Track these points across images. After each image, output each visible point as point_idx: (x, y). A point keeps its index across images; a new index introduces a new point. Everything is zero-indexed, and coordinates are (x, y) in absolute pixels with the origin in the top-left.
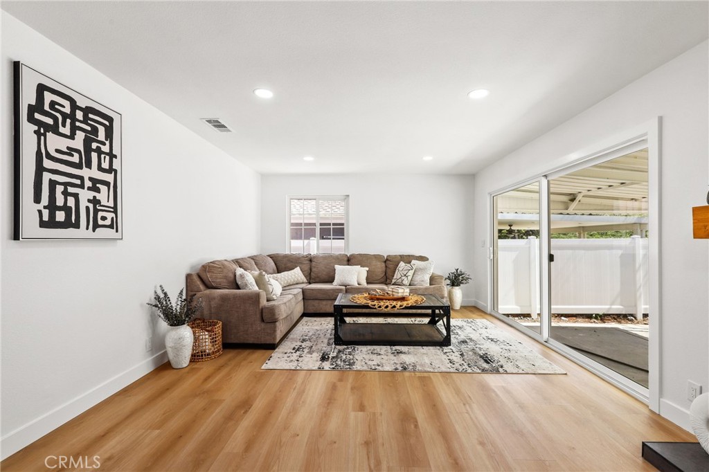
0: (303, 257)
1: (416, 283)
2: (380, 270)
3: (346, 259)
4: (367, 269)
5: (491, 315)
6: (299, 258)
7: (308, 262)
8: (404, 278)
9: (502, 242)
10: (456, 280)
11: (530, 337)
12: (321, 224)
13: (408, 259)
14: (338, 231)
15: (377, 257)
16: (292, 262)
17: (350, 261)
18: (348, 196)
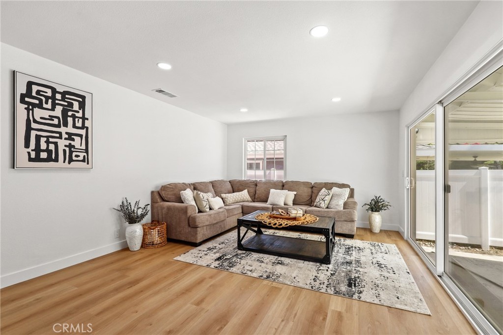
0: (251, 182)
1: (332, 206)
2: (306, 194)
3: (281, 184)
4: (295, 193)
5: (407, 242)
6: (248, 183)
7: (254, 186)
8: (321, 201)
9: (420, 173)
10: (376, 206)
11: (428, 268)
12: (267, 159)
13: (329, 186)
14: (279, 163)
15: (306, 184)
16: (242, 186)
17: (283, 186)
18: (286, 136)
